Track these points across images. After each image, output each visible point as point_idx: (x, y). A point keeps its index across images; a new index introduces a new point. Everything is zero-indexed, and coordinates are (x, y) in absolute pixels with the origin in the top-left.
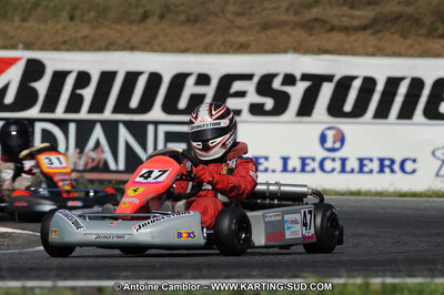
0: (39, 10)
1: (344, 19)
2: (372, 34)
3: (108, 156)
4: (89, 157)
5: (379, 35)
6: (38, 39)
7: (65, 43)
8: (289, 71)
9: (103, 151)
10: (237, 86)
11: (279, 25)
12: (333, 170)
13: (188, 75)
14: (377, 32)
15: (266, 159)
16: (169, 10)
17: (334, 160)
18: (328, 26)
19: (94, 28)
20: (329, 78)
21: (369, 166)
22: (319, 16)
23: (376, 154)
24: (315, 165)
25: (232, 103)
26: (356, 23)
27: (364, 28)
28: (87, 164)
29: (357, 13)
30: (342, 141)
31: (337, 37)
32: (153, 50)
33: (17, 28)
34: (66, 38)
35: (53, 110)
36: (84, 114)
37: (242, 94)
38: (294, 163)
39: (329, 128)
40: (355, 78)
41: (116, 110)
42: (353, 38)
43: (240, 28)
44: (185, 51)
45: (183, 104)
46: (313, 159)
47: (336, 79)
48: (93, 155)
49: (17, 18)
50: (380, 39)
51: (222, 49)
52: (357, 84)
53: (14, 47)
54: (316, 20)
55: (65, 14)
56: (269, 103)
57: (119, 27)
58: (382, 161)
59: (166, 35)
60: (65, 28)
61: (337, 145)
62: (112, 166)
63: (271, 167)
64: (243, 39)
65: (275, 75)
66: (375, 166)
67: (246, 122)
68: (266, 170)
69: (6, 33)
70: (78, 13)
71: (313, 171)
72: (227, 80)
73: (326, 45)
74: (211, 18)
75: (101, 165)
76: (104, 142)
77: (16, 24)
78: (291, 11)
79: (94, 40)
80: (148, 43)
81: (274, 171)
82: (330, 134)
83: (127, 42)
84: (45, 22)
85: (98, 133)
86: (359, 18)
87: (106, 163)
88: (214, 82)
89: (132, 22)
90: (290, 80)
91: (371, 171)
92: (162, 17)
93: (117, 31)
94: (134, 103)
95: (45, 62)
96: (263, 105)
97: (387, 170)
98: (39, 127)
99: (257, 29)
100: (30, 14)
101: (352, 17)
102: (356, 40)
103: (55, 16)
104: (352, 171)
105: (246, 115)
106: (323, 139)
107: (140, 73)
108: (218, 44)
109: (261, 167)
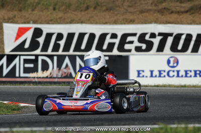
0: (39, 6)
1: (177, 8)
2: (190, 15)
3: (72, 71)
4: (63, 72)
5: (193, 15)
6: (39, 19)
7: (51, 20)
8: (153, 32)
9: (69, 69)
10: (129, 39)
11: (148, 11)
12: (174, 76)
13: (107, 34)
14: (192, 13)
15: (143, 71)
16: (98, 5)
17: (174, 71)
18: (170, 11)
19: (65, 13)
20: (171, 35)
21: (190, 74)
22: (166, 7)
23: (193, 69)
24: (165, 74)
26: (183, 9)
27: (187, 12)
28: (62, 75)
29: (183, 5)
30: (178, 63)
31: (175, 16)
32: (91, 23)
33: (30, 14)
34: (52, 18)
35: (46, 51)
36: (60, 52)
37: (132, 42)
38: (156, 73)
39: (171, 57)
40: (182, 34)
41: (75, 50)
42: (181, 16)
43: (131, 12)
44: (106, 23)
45: (105, 47)
46: (164, 71)
47: (174, 35)
48: (65, 71)
49: (30, 10)
50: (193, 17)
51: (123, 22)
52: (183, 37)
53: (28, 23)
54: (165, 8)
55: (51, 8)
56: (144, 46)
57: (76, 13)
58: (195, 71)
59: (97, 16)
60: (51, 14)
61: (175, 65)
62: (74, 75)
63: (145, 75)
64: (132, 17)
65: (146, 34)
66: (193, 74)
67: (133, 55)
68: (143, 76)
69: (25, 16)
70: (57, 7)
71: (165, 76)
72: (125, 36)
73: (169, 19)
74: (117, 8)
75: (69, 75)
76: (70, 65)
77: (30, 12)
78: (153, 5)
79: (64, 19)
80: (89, 20)
81: (147, 77)
82: (172, 60)
83: (80, 20)
84: (42, 11)
85: (67, 61)
86: (184, 7)
87: (71, 74)
88: (119, 37)
89: (81, 11)
90: (153, 35)
91: (191, 76)
92: (95, 8)
93: (75, 15)
94: (83, 47)
95: (43, 29)
96: (141, 47)
97: (198, 75)
98: (40, 58)
99: (138, 13)
100: (35, 8)
101: (181, 7)
102: (183, 17)
103: (47, 8)
104: (182, 76)
106: (169, 62)
107: (86, 34)
108: (121, 20)
109: (141, 75)
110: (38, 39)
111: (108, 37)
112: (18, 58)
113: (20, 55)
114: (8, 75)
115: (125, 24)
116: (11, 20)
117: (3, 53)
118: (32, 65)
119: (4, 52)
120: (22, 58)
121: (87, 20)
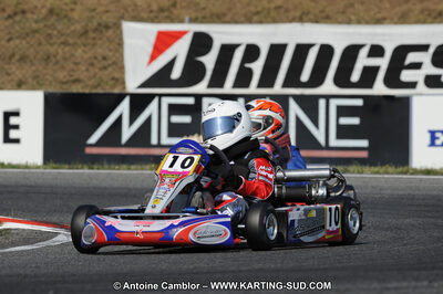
6: (230, 9)
7: (257, 13)
10: (412, 58)
13: (362, 46)
25: (406, 76)
34: (259, 9)
35: (221, 85)
36: (253, 89)
37: (417, 66)
41: (286, 84)
44: (379, 21)
45: (355, 77)
51: (421, 17)
67: (421, 94)
72: (401, 51)
79: (287, 11)
80: (343, 12)
83: (322, 11)
88: (388, 54)
94: (305, 76)
95: (213, 36)
96: (440, 76)
98: (206, 102)
105: (421, 87)
107: (311, 46)
108: (416, 12)
109: (438, 142)
110: (202, 59)
111: (363, 53)
112: (156, 101)
113: (161, 96)
114: (133, 142)
115: (424, 22)
116: (166, 14)
117: (123, 92)
118: (187, 119)
119: (124, 88)
120: (166, 101)
121: (338, 12)
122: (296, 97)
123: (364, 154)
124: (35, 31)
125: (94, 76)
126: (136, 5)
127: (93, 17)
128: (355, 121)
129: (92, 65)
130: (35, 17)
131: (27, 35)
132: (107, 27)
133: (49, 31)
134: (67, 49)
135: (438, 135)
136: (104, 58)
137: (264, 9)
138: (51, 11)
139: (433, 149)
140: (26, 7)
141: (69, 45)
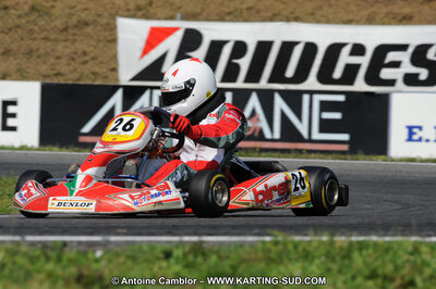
3: (264, 124)
6: (203, 10)
7: (230, 13)
9: (258, 120)
15: (420, 128)
32: (318, 22)
34: (232, 10)
36: (240, 84)
37: (396, 64)
44: (349, 22)
45: (337, 74)
51: (385, 20)
53: (172, 18)
56: (424, 74)
62: (268, 135)
63: (425, 137)
64: (407, 10)
65: (430, 46)
67: (400, 92)
72: (382, 50)
75: (256, 134)
76: (259, 111)
79: (258, 12)
80: (312, 14)
81: (427, 141)
83: (292, 13)
85: (254, 102)
87: (261, 132)
88: (369, 53)
94: (290, 73)
95: (202, 32)
96: (417, 75)
99: (421, 0)
107: (297, 43)
108: (382, 16)
109: (415, 137)
110: (192, 54)
112: (147, 93)
113: (152, 88)
115: (389, 24)
116: (143, 12)
117: (116, 84)
119: (117, 80)
120: (156, 94)
121: (307, 14)
122: (281, 92)
123: (345, 147)
124: (18, 27)
125: (75, 70)
126: (114, 4)
127: (72, 15)
128: (337, 116)
129: (73, 59)
130: (17, 13)
131: (10, 30)
132: (87, 24)
133: (32, 27)
134: (49, 44)
135: (415, 130)
136: (85, 53)
137: (236, 9)
138: (33, 8)
139: (411, 143)
140: (8, 3)
141: (50, 40)
